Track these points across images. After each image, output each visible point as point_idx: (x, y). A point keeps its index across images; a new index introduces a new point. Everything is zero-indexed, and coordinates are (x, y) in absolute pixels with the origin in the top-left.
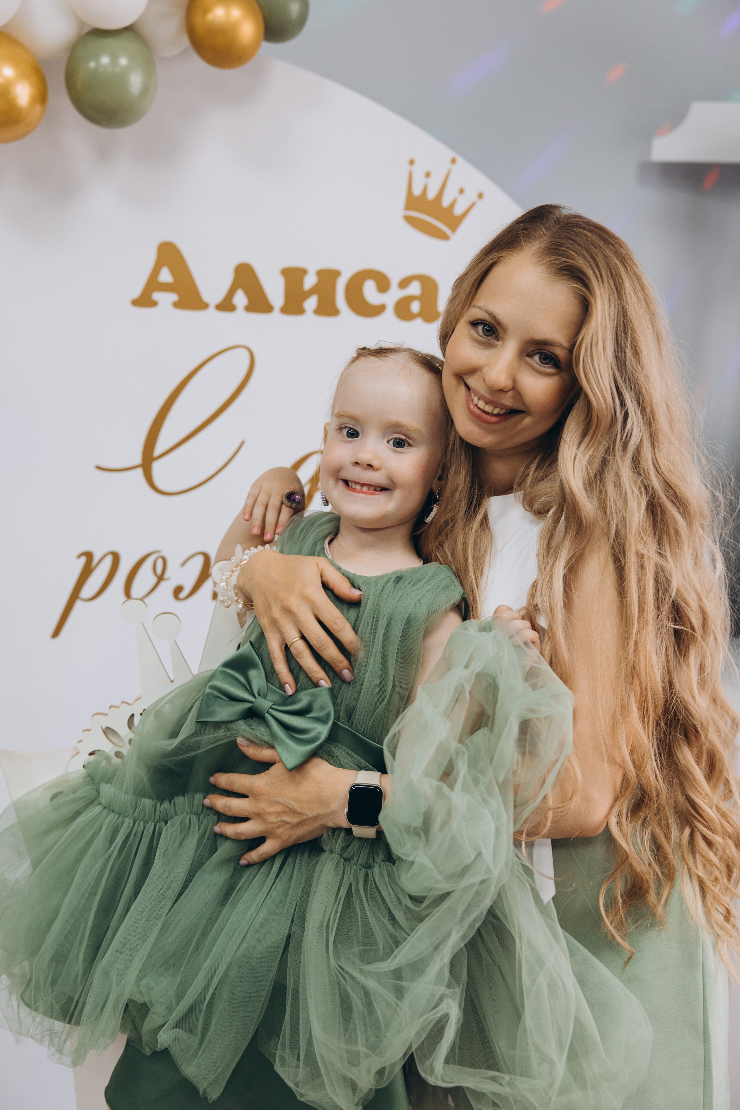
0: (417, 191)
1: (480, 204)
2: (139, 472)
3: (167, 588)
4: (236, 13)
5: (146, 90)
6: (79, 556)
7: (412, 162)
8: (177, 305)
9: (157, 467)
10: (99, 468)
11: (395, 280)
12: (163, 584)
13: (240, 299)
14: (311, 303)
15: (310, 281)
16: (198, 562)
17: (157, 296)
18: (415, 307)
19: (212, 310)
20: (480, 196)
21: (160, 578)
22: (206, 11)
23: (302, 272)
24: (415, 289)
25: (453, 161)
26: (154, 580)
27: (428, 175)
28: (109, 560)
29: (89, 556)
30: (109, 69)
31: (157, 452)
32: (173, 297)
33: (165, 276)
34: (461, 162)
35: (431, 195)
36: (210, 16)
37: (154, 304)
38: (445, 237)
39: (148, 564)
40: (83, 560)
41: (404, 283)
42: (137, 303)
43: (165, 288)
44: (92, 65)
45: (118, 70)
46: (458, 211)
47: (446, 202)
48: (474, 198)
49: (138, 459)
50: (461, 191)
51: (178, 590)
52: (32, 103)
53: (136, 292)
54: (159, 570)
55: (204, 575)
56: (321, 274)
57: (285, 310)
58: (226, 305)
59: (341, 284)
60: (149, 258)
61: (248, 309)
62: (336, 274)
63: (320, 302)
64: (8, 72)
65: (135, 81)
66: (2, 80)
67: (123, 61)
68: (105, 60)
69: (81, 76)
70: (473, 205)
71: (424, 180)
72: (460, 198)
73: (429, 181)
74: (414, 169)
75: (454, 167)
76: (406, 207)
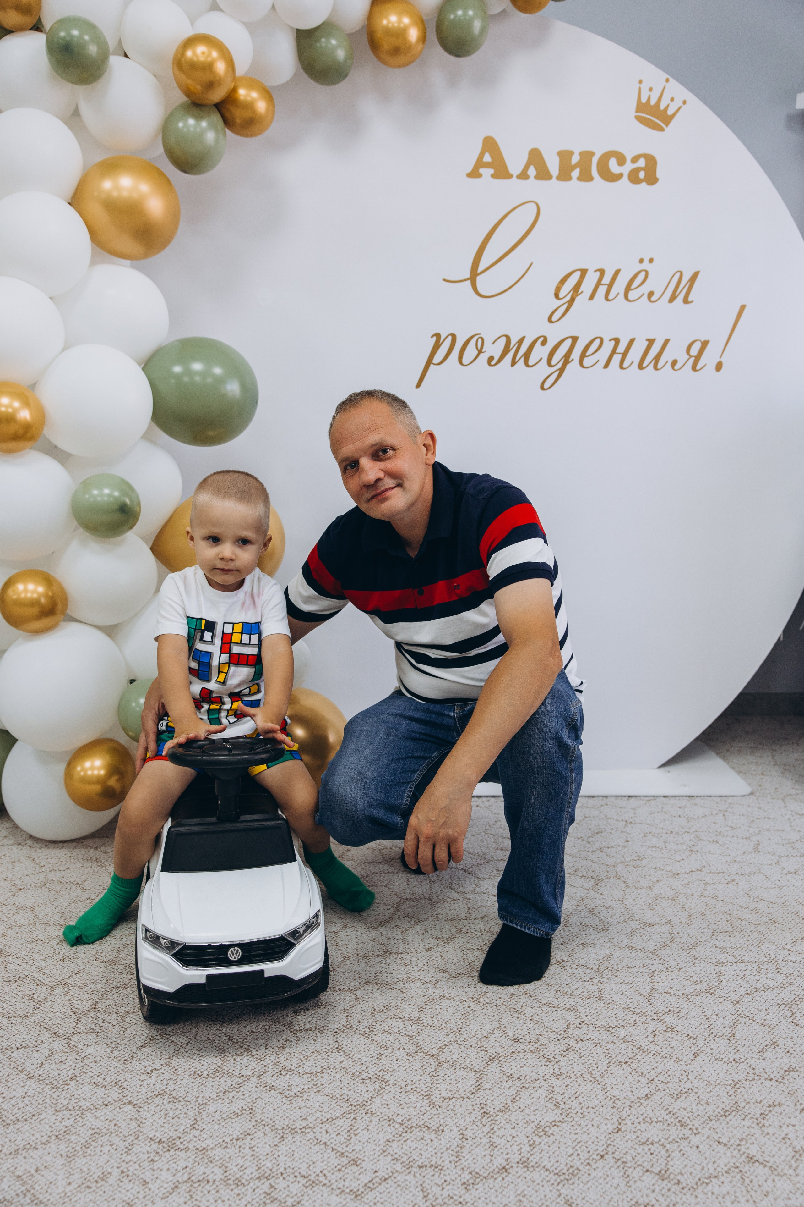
0: (644, 100)
1: (684, 107)
2: (469, 282)
3: (484, 357)
5: (483, 30)
6: (432, 337)
7: (641, 82)
8: (493, 176)
9: (479, 279)
10: (445, 280)
11: (629, 157)
12: (481, 355)
14: (576, 173)
15: (575, 159)
16: (503, 341)
17: (481, 171)
18: (642, 175)
19: (514, 178)
20: (685, 102)
21: (480, 351)
23: (571, 153)
24: (641, 163)
25: (667, 80)
26: (477, 352)
27: (651, 89)
28: (450, 339)
29: (438, 336)
30: (462, 18)
31: (479, 270)
32: (492, 171)
33: (487, 158)
34: (671, 80)
35: (653, 102)
37: (480, 176)
38: (662, 130)
39: (473, 342)
40: (435, 338)
41: (635, 160)
42: (469, 175)
43: (487, 165)
44: (452, 16)
45: (467, 18)
46: (670, 112)
47: (662, 107)
48: (681, 104)
49: (468, 275)
50: (672, 100)
51: (491, 359)
52: (418, 40)
53: (469, 169)
54: (479, 347)
55: (506, 350)
56: (583, 154)
57: (559, 178)
58: (523, 176)
59: (595, 161)
60: (478, 147)
61: (537, 177)
62: (592, 154)
63: (581, 172)
64: (406, 21)
65: (477, 25)
66: (402, 26)
67: (471, 13)
68: (460, 13)
69: (446, 24)
70: (680, 108)
71: (649, 93)
72: (672, 104)
73: (652, 94)
74: (642, 86)
75: (667, 85)
76: (637, 111)
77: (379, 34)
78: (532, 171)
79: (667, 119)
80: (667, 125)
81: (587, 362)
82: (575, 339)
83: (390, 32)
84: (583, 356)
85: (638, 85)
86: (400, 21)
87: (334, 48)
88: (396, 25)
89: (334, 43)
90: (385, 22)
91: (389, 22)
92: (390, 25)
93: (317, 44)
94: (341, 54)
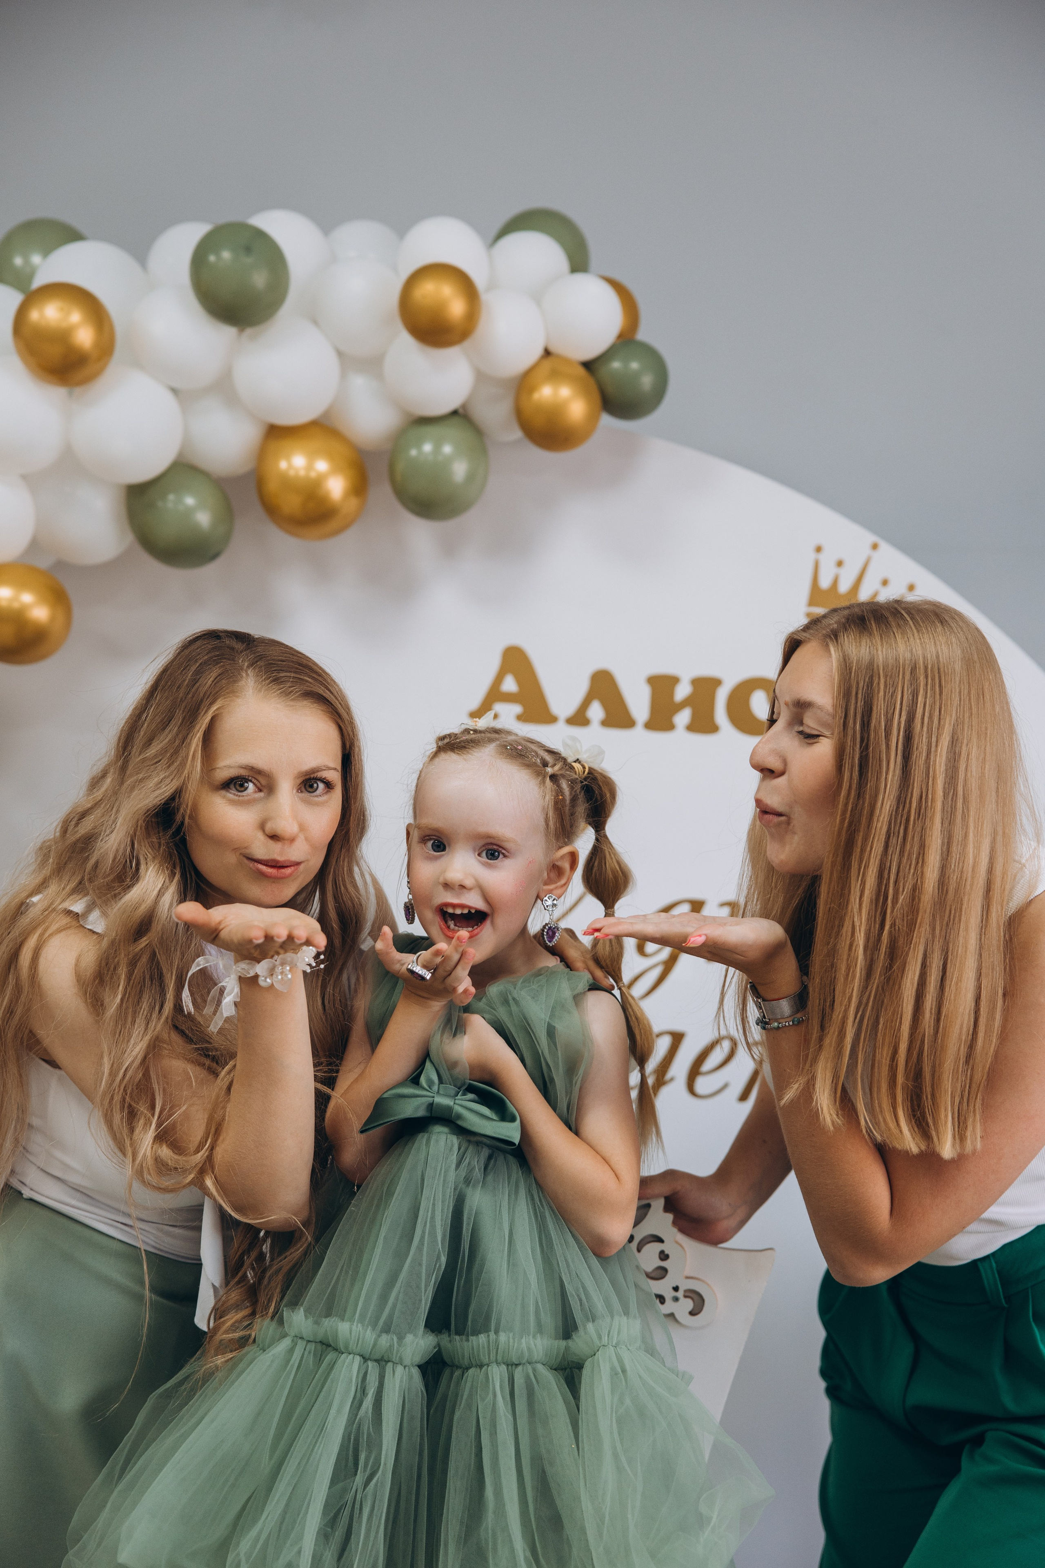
0: (825, 583)
1: (910, 597)
4: (565, 392)
5: (471, 477)
7: (819, 549)
8: (520, 718)
14: (683, 718)
15: (682, 691)
17: (498, 707)
19: (561, 724)
20: (911, 587)
22: (532, 390)
23: (674, 681)
25: (875, 547)
27: (840, 564)
30: (430, 458)
32: (517, 709)
33: (510, 685)
34: (884, 546)
35: (844, 587)
36: (536, 396)
42: (474, 715)
43: (508, 698)
44: (414, 452)
45: (440, 458)
47: (864, 595)
48: (904, 590)
50: (885, 583)
52: (347, 494)
53: (475, 704)
56: (697, 683)
57: (650, 725)
58: (579, 719)
59: (722, 696)
60: (494, 664)
61: (605, 723)
62: (715, 683)
63: (695, 717)
64: (322, 466)
65: (460, 470)
66: (313, 474)
67: (447, 449)
68: (427, 448)
69: (400, 466)
71: (835, 570)
72: (884, 591)
73: (841, 571)
74: (822, 557)
75: (876, 556)
76: (810, 603)
77: (272, 486)
78: (596, 712)
81: (703, 1084)
82: (677, 1038)
83: (289, 484)
84: (695, 1072)
86: (310, 467)
87: (190, 511)
88: (302, 473)
89: (190, 501)
90: (283, 465)
91: (290, 466)
92: (292, 473)
93: (160, 504)
94: (204, 519)
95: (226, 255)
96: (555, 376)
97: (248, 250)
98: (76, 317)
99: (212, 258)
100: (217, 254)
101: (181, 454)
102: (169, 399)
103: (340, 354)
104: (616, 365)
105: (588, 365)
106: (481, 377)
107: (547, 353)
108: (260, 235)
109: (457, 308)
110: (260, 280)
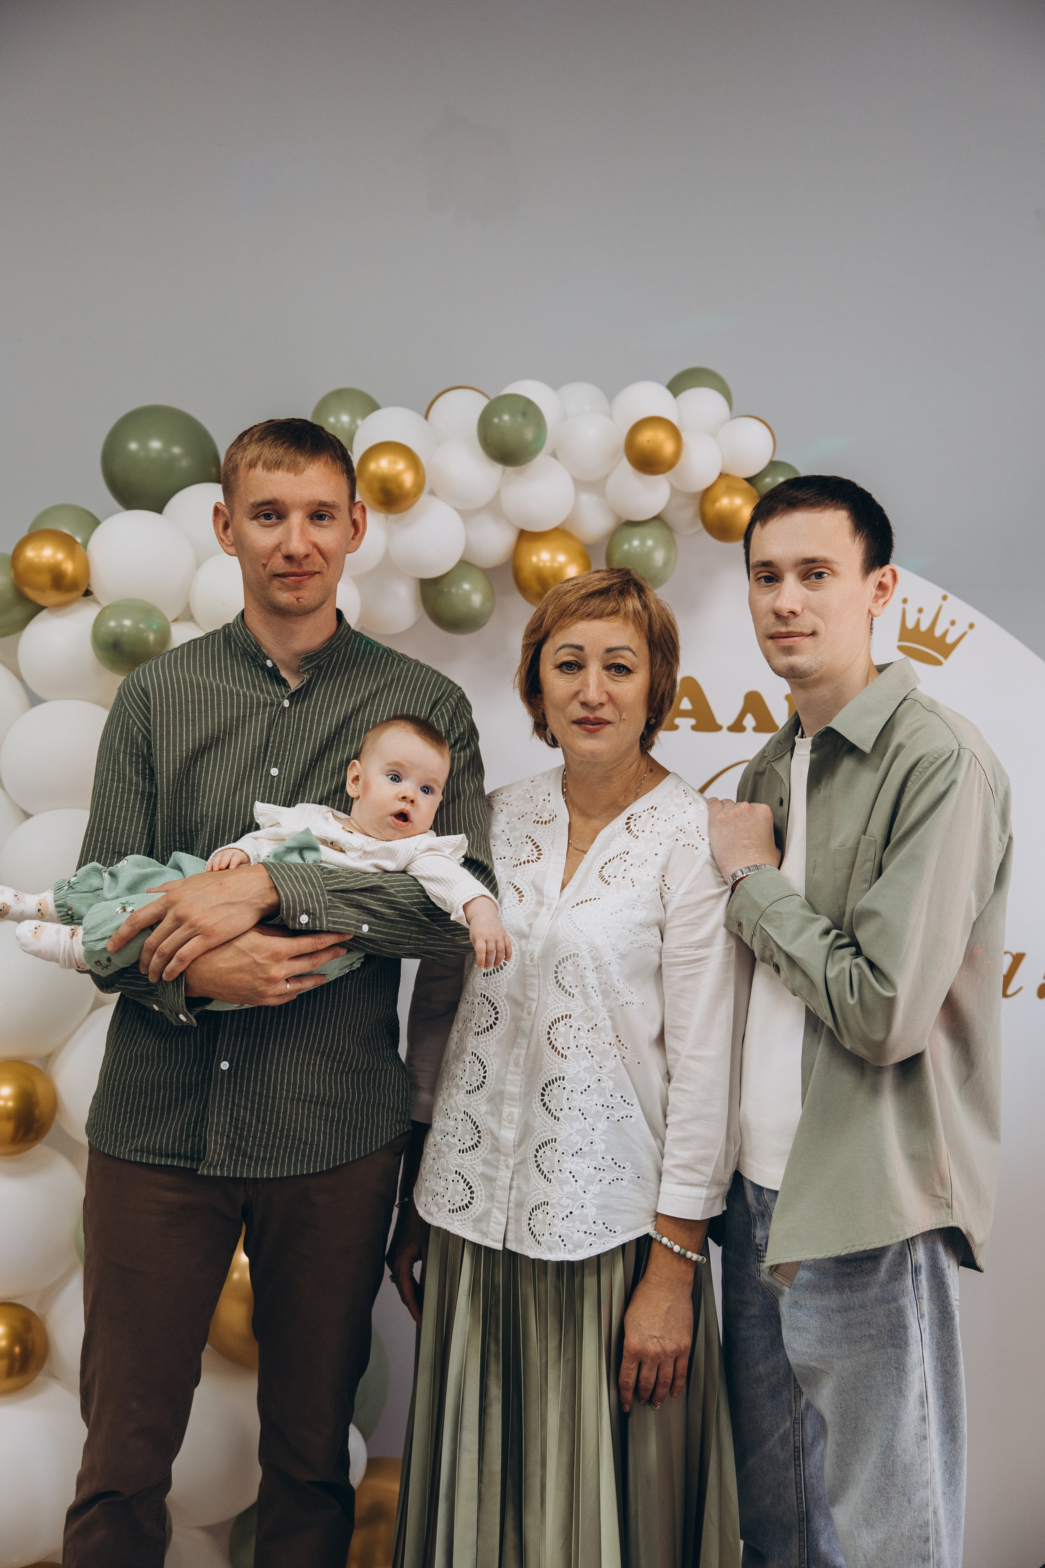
0: (910, 624)
1: (970, 632)
4: (736, 499)
5: (667, 562)
7: (905, 601)
8: (694, 728)
13: (749, 721)
17: (678, 720)
19: (725, 730)
20: (971, 626)
22: (715, 501)
25: (945, 598)
27: (920, 611)
30: (638, 550)
32: (693, 721)
33: (686, 704)
34: (951, 597)
35: (924, 627)
36: (718, 505)
37: (676, 727)
38: (938, 663)
43: (686, 713)
44: (626, 547)
45: (645, 550)
46: (950, 640)
47: (938, 633)
48: (966, 628)
50: (953, 623)
58: (737, 727)
61: (756, 729)
64: (561, 558)
65: (659, 557)
66: (556, 565)
67: (650, 543)
68: (636, 543)
69: (617, 556)
70: (965, 634)
71: (917, 615)
72: (952, 629)
73: (922, 616)
74: (907, 606)
75: (946, 604)
76: (901, 639)
77: (527, 572)
79: (946, 649)
80: (946, 657)
83: (541, 571)
85: (902, 605)
86: (553, 560)
87: (467, 596)
88: (548, 564)
89: (466, 586)
90: (534, 559)
91: (539, 559)
92: (541, 564)
93: (446, 590)
94: (477, 600)
95: (506, 418)
96: (731, 491)
97: (524, 414)
98: (401, 465)
99: (496, 420)
100: (500, 418)
101: (462, 557)
102: (456, 518)
103: (575, 480)
104: (768, 480)
105: (750, 480)
106: (674, 491)
107: (721, 474)
108: (529, 403)
109: (668, 448)
110: (529, 434)
